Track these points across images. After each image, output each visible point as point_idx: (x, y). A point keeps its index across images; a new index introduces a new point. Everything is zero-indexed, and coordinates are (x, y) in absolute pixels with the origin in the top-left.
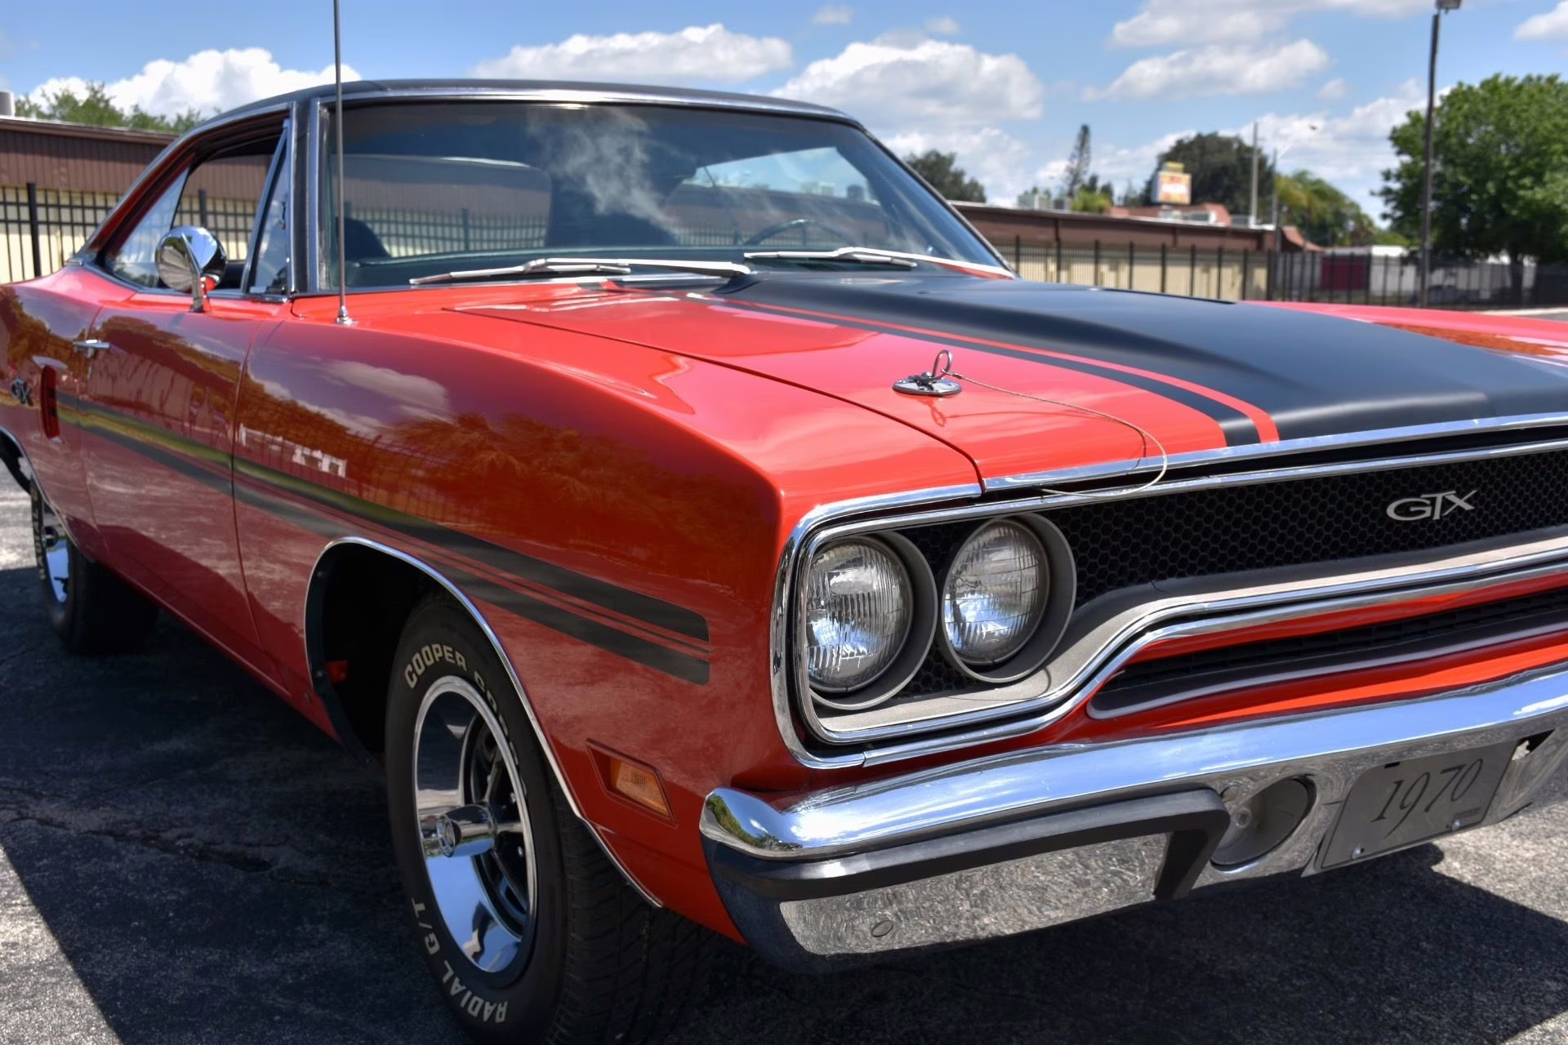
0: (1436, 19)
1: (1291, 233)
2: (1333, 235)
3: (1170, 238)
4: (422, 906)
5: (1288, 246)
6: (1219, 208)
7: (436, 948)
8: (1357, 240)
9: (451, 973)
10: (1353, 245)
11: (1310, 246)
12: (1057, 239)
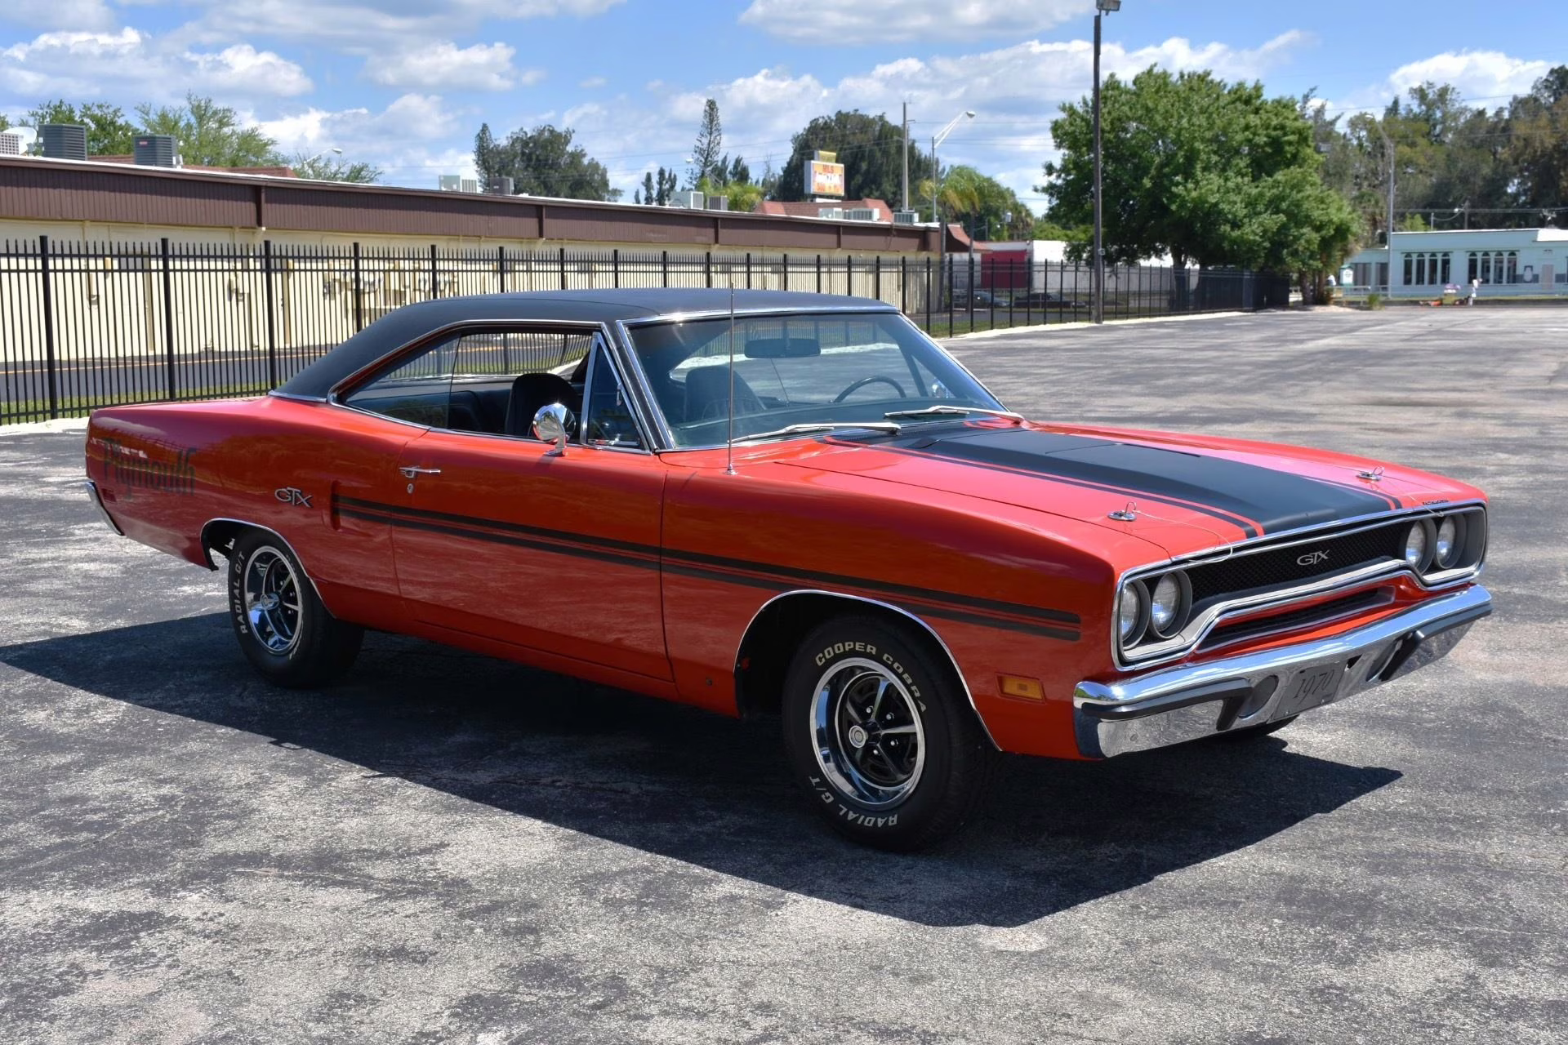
0: (1098, 19)
1: (957, 230)
2: (990, 225)
3: (834, 237)
4: (818, 780)
5: (954, 245)
6: (882, 203)
7: (831, 799)
8: (1015, 232)
9: (845, 810)
10: (1011, 238)
11: (976, 245)
12: (717, 241)
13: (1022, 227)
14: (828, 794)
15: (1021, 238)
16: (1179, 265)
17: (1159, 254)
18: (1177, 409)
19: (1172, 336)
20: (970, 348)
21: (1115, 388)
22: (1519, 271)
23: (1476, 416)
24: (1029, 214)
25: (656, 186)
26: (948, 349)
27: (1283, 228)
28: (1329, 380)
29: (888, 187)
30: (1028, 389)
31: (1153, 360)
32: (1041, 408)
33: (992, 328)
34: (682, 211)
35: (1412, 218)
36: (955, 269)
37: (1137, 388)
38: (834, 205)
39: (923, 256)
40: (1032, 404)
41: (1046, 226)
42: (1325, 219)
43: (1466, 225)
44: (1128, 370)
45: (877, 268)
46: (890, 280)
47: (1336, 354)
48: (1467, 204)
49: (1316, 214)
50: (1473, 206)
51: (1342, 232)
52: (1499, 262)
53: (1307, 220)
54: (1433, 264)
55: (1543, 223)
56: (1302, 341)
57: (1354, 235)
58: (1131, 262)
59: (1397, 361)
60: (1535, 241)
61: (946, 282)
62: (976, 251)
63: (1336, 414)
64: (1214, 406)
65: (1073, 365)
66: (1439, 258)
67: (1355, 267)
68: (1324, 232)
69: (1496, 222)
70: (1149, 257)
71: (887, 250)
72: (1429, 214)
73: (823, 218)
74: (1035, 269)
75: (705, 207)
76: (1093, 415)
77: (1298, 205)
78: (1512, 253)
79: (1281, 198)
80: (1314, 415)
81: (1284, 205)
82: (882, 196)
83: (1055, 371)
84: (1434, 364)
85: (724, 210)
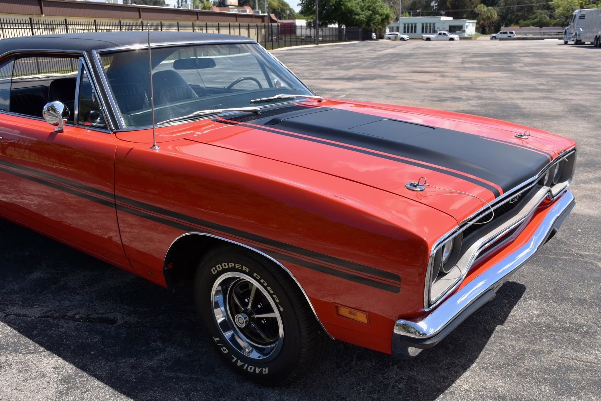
1: (273, 16)
2: (282, 15)
3: (235, 18)
4: (218, 339)
5: (272, 21)
6: (249, 8)
7: (227, 351)
8: (290, 17)
9: (235, 359)
10: (289, 19)
11: (279, 21)
12: (198, 20)
13: (292, 16)
14: (224, 348)
15: (292, 19)
16: (340, 27)
17: (334, 23)
18: (350, 75)
19: (340, 49)
20: (279, 54)
21: (328, 67)
22: (436, 29)
23: (448, 76)
24: (294, 12)
25: (180, 3)
26: (272, 54)
27: (371, 15)
28: (395, 64)
29: (251, 3)
30: (300, 68)
31: (338, 57)
32: (305, 75)
33: (285, 47)
34: (186, 10)
35: (405, 13)
36: (273, 28)
37: (335, 67)
38: (234, 8)
39: (263, 24)
40: (302, 73)
41: (299, 15)
42: (382, 13)
43: (421, 15)
44: (331, 60)
45: (249, 28)
46: (253, 32)
47: (393, 55)
48: (421, 9)
49: (380, 11)
50: (422, 10)
51: (387, 17)
52: (430, 26)
53: (377, 13)
54: (412, 27)
55: (441, 15)
56: (381, 51)
57: (391, 18)
58: (326, 26)
59: (412, 57)
60: (440, 20)
61: (270, 32)
62: (279, 22)
63: (402, 76)
64: (362, 73)
65: (312, 59)
66: (414, 25)
67: (390, 28)
68: (382, 16)
69: (428, 15)
70: (331, 24)
71: (252, 22)
72: (410, 12)
73: (231, 12)
74: (297, 28)
75: (194, 8)
76: (323, 77)
77: (375, 8)
78: (434, 24)
79: (370, 6)
80: (396, 77)
81: (371, 8)
82: (250, 6)
83: (307, 61)
84: (425, 58)
85: (200, 10)
